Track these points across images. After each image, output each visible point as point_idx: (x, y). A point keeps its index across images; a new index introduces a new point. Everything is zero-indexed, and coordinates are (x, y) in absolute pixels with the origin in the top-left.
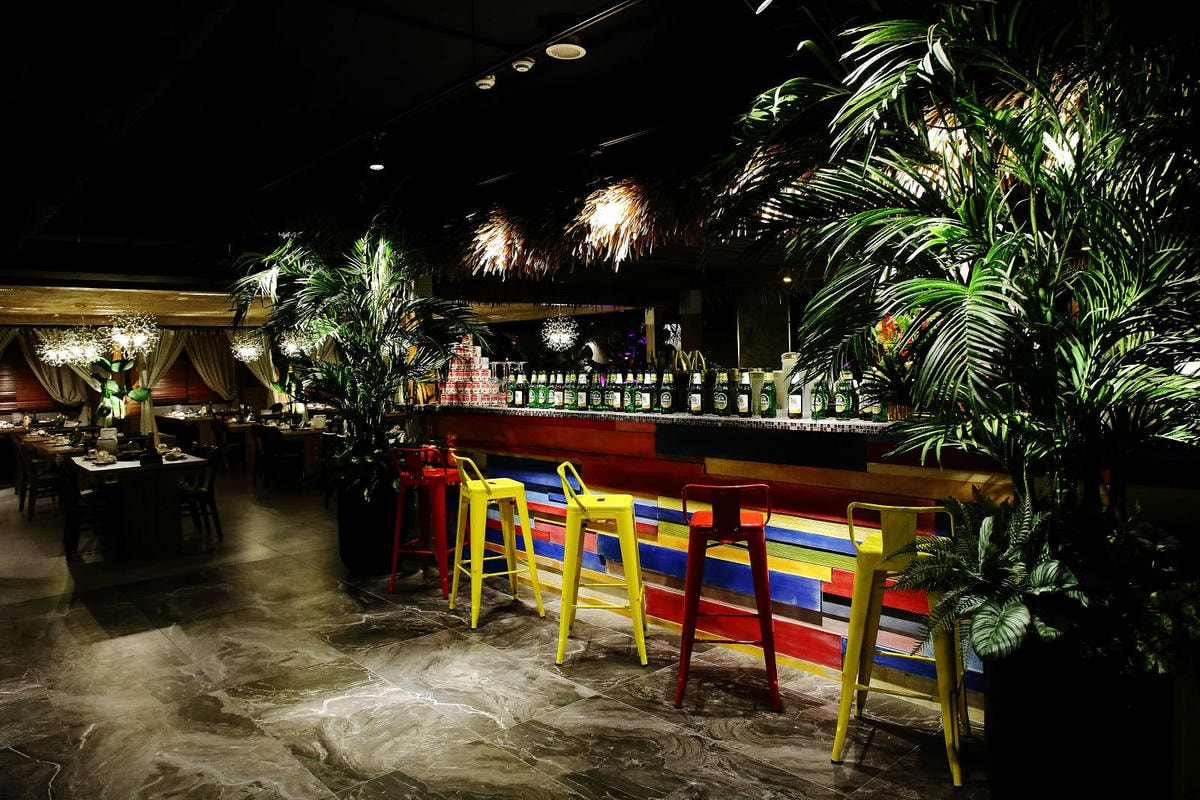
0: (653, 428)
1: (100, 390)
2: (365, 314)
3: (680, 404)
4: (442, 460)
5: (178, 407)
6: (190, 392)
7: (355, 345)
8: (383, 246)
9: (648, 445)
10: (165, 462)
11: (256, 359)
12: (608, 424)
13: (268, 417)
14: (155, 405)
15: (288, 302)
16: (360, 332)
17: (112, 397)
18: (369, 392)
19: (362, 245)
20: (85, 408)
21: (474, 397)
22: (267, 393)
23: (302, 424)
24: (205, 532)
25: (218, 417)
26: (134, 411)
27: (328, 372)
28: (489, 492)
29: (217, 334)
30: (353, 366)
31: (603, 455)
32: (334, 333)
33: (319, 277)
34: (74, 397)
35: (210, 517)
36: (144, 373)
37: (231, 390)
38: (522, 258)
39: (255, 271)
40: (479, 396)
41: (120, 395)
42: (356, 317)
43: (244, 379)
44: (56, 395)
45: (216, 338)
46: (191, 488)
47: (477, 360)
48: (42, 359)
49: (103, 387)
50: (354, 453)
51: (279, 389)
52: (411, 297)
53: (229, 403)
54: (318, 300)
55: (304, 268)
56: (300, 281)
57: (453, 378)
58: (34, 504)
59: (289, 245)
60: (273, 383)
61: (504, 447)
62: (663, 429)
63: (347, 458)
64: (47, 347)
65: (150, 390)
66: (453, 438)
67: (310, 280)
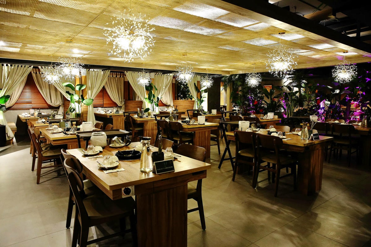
1: (69, 99)
5: (100, 108)
6: (105, 102)
14: (94, 107)
17: (75, 103)
20: (61, 108)
26: (85, 110)
34: (56, 103)
36: (90, 92)
37: (122, 101)
41: (79, 102)
44: (49, 102)
49: (71, 98)
51: (148, 101)
60: (145, 99)
65: (92, 100)
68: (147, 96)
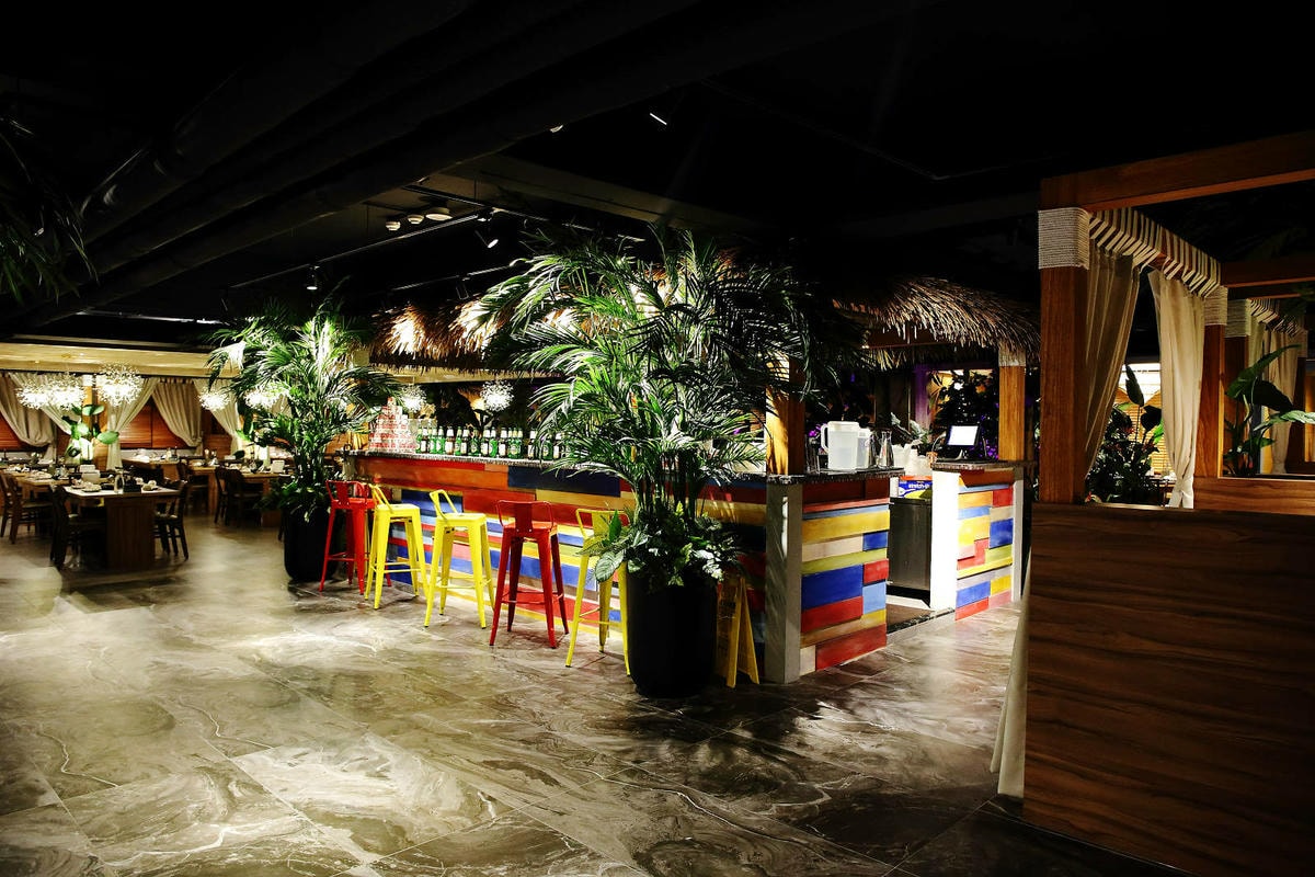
0: (507, 470)
1: (69, 432)
2: (311, 378)
3: (524, 453)
4: (368, 493)
5: (143, 451)
6: (155, 438)
7: (303, 402)
8: (328, 327)
9: (503, 481)
10: (143, 492)
11: (222, 408)
12: (479, 467)
13: (230, 462)
14: (122, 449)
15: (251, 367)
16: (307, 392)
17: (81, 439)
18: (312, 438)
19: (311, 325)
20: (50, 449)
21: (393, 445)
22: (230, 439)
23: (262, 468)
24: (172, 554)
25: (184, 461)
26: (102, 452)
27: (280, 422)
28: (391, 512)
29: (184, 382)
30: (302, 417)
31: (476, 488)
32: (286, 392)
33: (277, 350)
34: (40, 438)
35: (178, 540)
36: (113, 417)
37: (196, 437)
38: (425, 343)
39: (226, 344)
40: (397, 444)
41: (89, 437)
42: (306, 380)
43: (210, 427)
44: (22, 436)
45: (184, 387)
46: (163, 515)
47: (397, 417)
48: (22, 402)
49: (73, 430)
50: (298, 486)
51: (243, 436)
52: (351, 366)
53: (193, 449)
54: (273, 369)
55: (265, 343)
56: (261, 353)
57: (380, 430)
58: (16, 530)
59: (253, 327)
60: (237, 431)
61: (414, 484)
62: (514, 469)
63: (292, 490)
64: (26, 390)
65: (118, 434)
66: (379, 477)
67: (268, 353)
68: (240, 426)
